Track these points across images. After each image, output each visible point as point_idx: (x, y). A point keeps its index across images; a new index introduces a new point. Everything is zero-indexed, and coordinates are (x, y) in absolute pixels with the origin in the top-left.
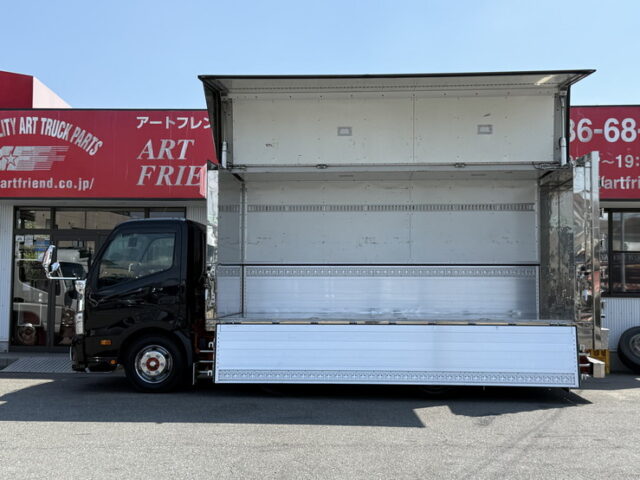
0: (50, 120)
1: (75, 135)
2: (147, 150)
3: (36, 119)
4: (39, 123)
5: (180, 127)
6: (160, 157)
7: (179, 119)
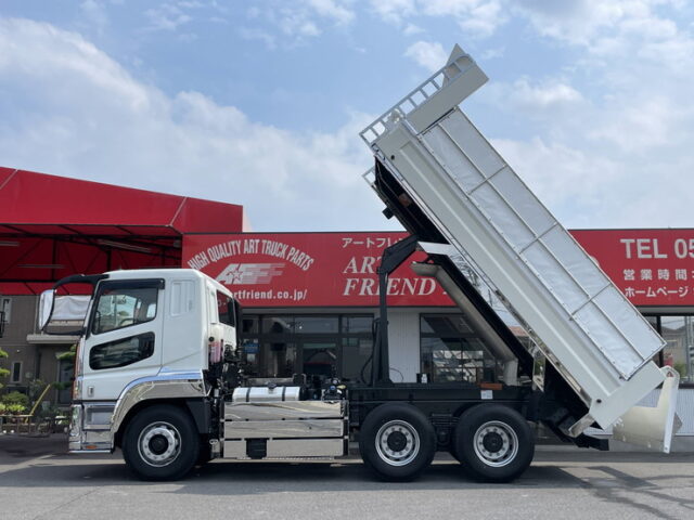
0: (270, 242)
1: (290, 254)
2: (351, 266)
3: (257, 241)
4: (260, 245)
5: (379, 246)
6: (363, 271)
7: (378, 240)
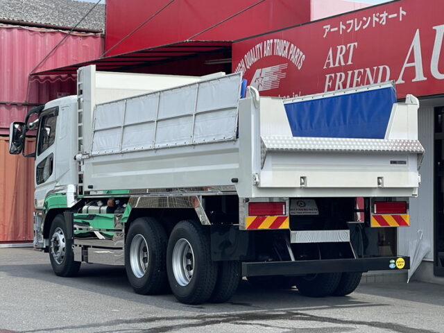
0: (278, 40)
1: (291, 52)
2: (329, 59)
3: (272, 41)
4: (273, 45)
5: (349, 31)
6: (337, 65)
7: (348, 22)
